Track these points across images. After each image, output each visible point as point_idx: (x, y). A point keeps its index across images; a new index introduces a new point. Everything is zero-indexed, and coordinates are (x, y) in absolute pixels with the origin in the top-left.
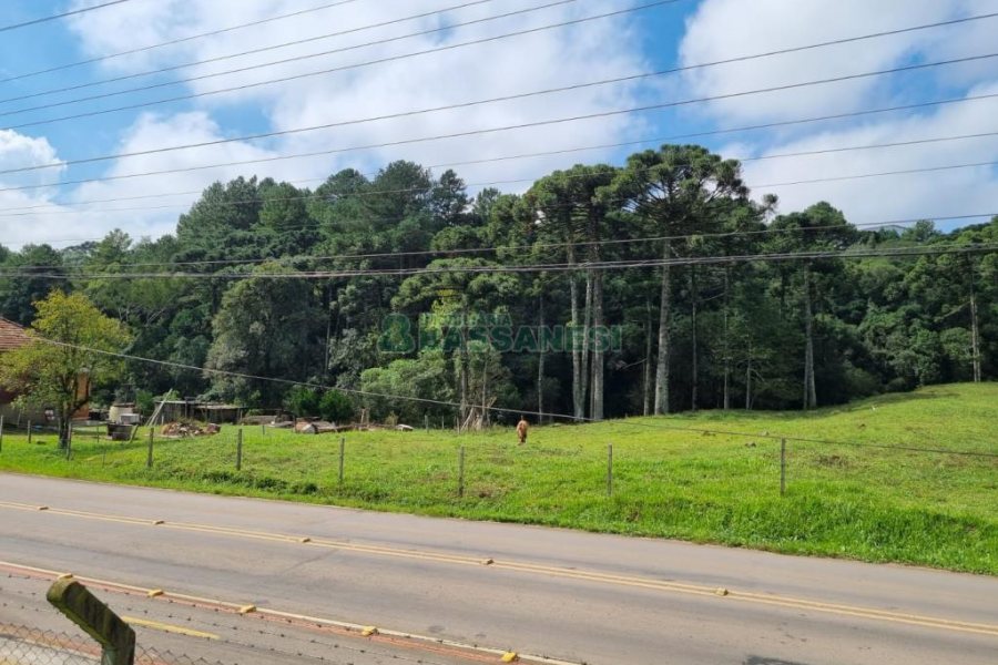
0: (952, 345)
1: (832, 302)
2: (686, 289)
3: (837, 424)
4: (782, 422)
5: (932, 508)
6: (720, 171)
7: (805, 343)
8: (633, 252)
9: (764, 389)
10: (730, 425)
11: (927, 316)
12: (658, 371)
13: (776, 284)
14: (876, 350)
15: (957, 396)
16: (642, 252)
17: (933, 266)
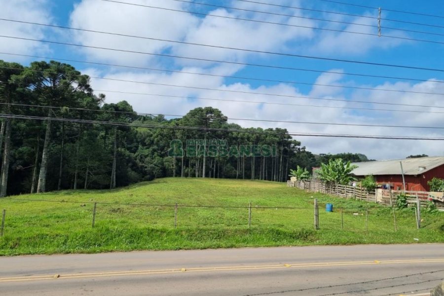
0: (167, 163)
1: (125, 143)
2: (60, 131)
3: (122, 194)
4: (99, 195)
5: (152, 227)
6: (80, 79)
7: (113, 160)
8: (31, 111)
9: (94, 180)
10: (75, 197)
11: (159, 151)
12: (41, 171)
13: (103, 133)
14: (140, 164)
15: (166, 182)
16: (36, 111)
17: (163, 132)
